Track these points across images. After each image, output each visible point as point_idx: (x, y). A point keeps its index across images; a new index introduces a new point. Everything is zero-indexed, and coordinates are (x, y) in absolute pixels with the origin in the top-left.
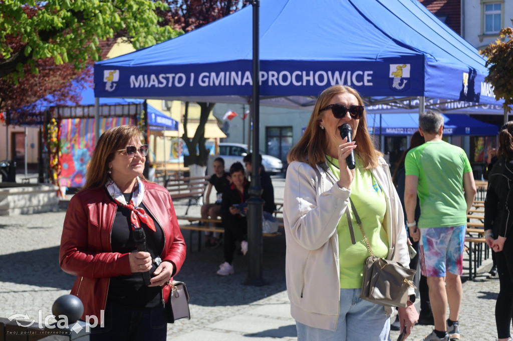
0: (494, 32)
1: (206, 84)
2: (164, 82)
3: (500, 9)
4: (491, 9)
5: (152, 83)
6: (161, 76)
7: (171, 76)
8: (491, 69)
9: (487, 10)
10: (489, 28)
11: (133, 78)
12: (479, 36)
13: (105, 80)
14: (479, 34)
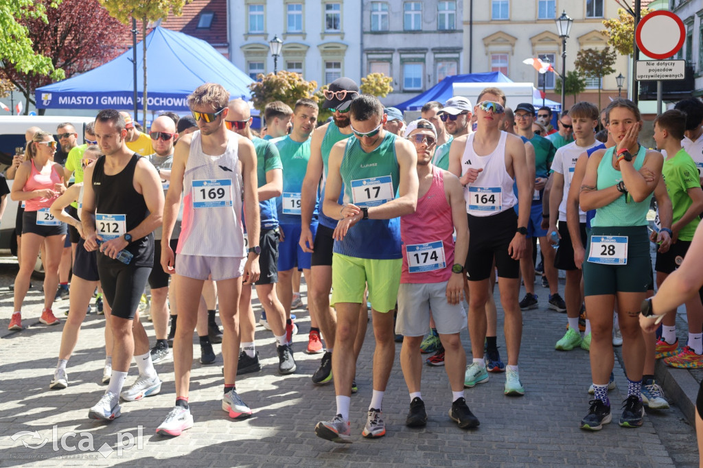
0: (257, 32)
1: (106, 103)
2: (80, 101)
3: (262, 10)
4: (254, 10)
5: (72, 101)
6: (78, 98)
7: (84, 98)
8: (253, 95)
9: (251, 10)
10: (253, 27)
11: (60, 98)
12: (244, 35)
13: (43, 99)
14: (244, 32)
